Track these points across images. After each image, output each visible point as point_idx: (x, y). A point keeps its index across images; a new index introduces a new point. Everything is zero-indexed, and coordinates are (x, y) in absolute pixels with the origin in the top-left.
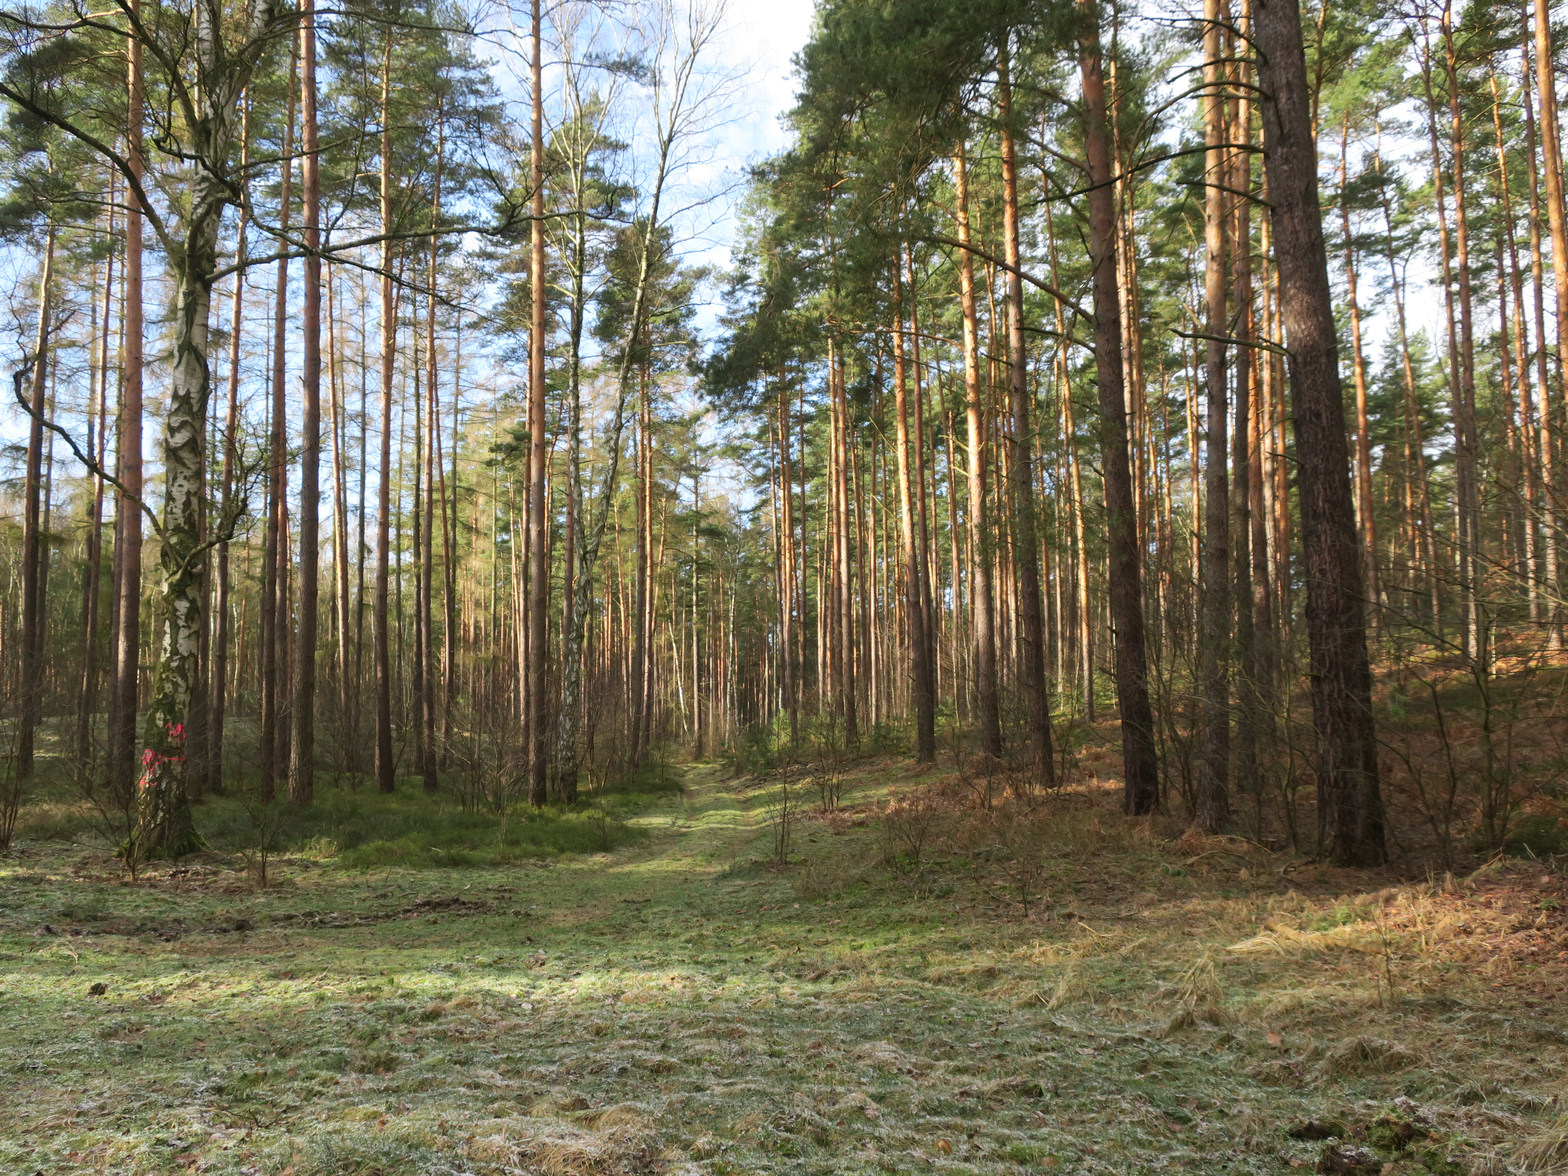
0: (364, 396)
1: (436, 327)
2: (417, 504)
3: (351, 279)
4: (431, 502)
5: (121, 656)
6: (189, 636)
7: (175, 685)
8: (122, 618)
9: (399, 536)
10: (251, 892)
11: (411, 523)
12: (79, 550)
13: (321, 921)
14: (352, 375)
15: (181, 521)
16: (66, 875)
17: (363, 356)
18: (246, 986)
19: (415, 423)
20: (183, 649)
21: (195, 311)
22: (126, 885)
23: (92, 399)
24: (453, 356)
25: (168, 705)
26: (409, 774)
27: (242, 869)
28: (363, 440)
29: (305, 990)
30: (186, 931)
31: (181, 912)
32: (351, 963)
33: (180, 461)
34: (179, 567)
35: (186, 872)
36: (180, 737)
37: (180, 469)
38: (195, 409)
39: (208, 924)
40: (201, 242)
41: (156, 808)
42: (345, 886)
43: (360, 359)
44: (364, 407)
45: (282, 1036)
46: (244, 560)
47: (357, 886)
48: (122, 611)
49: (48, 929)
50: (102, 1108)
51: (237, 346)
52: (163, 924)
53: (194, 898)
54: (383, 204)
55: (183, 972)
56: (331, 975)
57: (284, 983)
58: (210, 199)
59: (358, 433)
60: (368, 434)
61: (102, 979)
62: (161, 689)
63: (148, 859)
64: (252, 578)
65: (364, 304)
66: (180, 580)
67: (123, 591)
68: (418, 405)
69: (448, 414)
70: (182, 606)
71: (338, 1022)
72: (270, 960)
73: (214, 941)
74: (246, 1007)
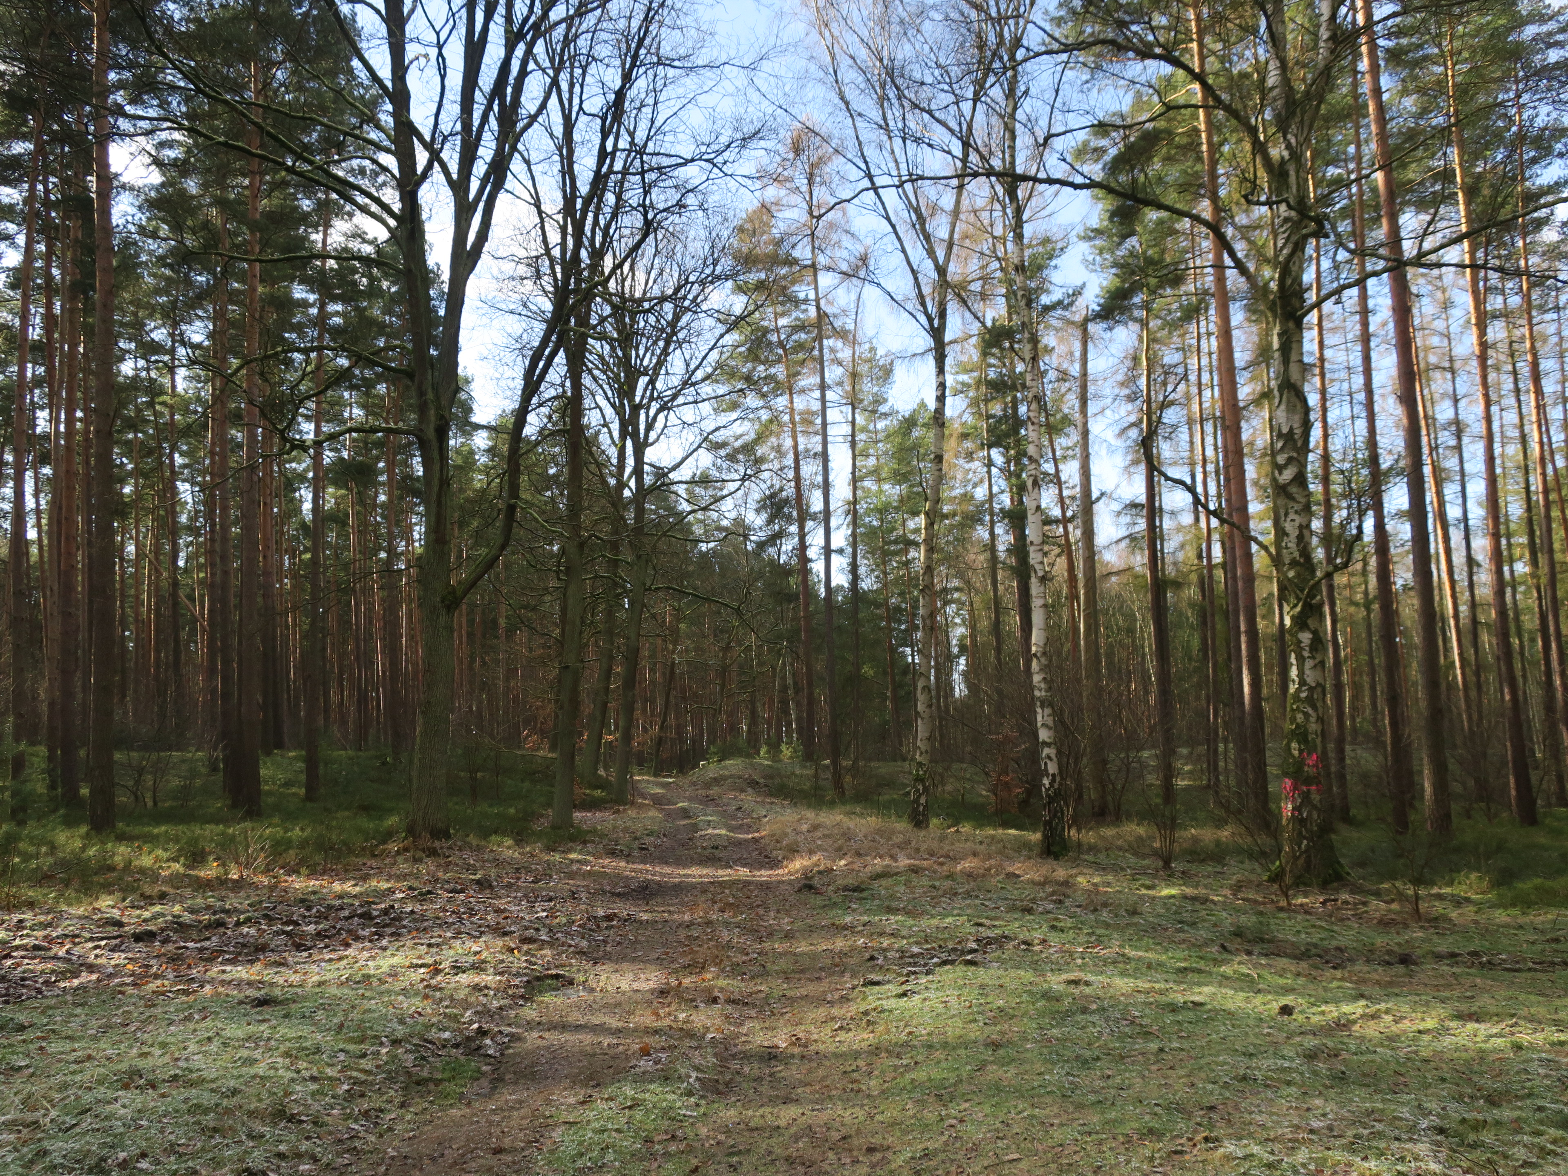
0: (1456, 401)
1: (1534, 313)
2: (1529, 509)
3: (1430, 283)
4: (1548, 505)
5: (1246, 689)
6: (1315, 666)
7: (1306, 715)
8: (1244, 652)
9: (1509, 545)
10: (1406, 926)
11: (1524, 528)
12: (1192, 592)
13: (1489, 962)
14: (1440, 381)
15: (1296, 554)
16: (1225, 896)
17: (1451, 360)
18: (1430, 1023)
19: (1516, 420)
20: (1310, 679)
21: (1290, 349)
22: (1281, 909)
23: (1192, 450)
24: (1554, 339)
25: (1301, 734)
26: (1549, 805)
27: (1393, 901)
28: (1459, 448)
29: (1496, 1035)
30: (1349, 960)
31: (1342, 941)
32: (1540, 1011)
33: (1290, 497)
34: (1299, 599)
35: (1336, 900)
36: (1316, 766)
37: (1291, 504)
38: (1299, 444)
39: (1369, 955)
40: (1289, 282)
41: (1301, 836)
42: (1507, 926)
43: (1447, 365)
44: (1457, 414)
45: (1486, 1082)
46: (1345, 587)
47: (1521, 927)
48: (1243, 646)
49: (1223, 947)
50: (1330, 1128)
51: (1323, 375)
52: (1327, 951)
53: (1351, 928)
54: (1460, 195)
55: (1363, 1002)
56: (1522, 1023)
57: (1471, 1026)
58: (1294, 238)
59: (1453, 442)
60: (1465, 440)
61: (1288, 1000)
62: (1293, 720)
63: (1298, 885)
64: (1356, 604)
65: (1446, 305)
66: (1301, 612)
67: (1243, 627)
68: (1519, 401)
69: (1555, 404)
70: (1306, 637)
71: (1547, 1076)
72: (1448, 999)
73: (1380, 973)
74: (1436, 1045)
